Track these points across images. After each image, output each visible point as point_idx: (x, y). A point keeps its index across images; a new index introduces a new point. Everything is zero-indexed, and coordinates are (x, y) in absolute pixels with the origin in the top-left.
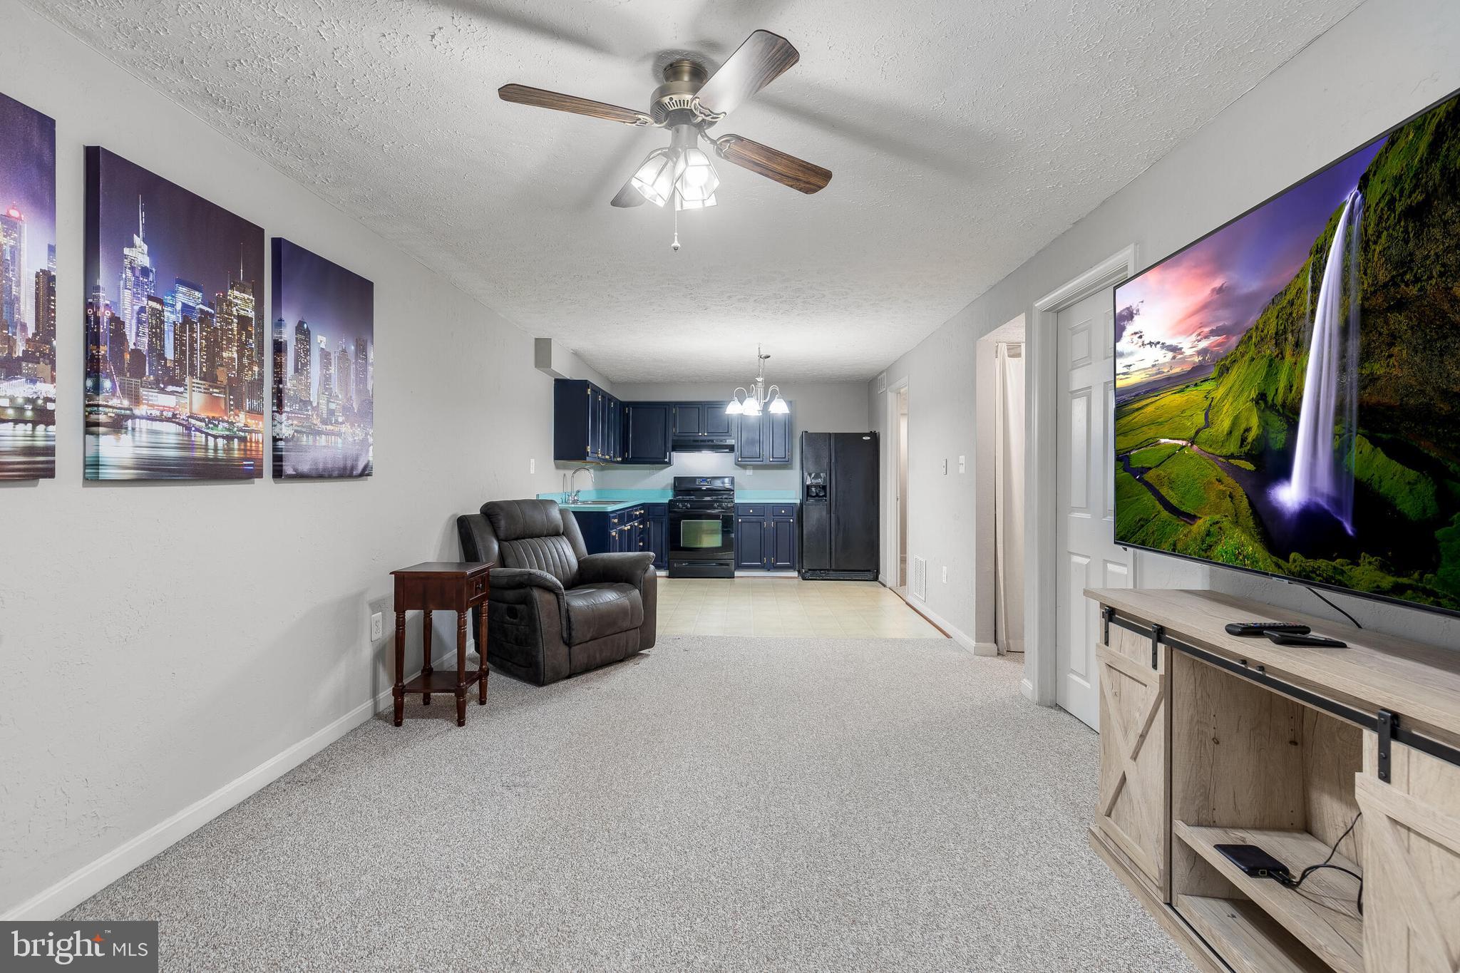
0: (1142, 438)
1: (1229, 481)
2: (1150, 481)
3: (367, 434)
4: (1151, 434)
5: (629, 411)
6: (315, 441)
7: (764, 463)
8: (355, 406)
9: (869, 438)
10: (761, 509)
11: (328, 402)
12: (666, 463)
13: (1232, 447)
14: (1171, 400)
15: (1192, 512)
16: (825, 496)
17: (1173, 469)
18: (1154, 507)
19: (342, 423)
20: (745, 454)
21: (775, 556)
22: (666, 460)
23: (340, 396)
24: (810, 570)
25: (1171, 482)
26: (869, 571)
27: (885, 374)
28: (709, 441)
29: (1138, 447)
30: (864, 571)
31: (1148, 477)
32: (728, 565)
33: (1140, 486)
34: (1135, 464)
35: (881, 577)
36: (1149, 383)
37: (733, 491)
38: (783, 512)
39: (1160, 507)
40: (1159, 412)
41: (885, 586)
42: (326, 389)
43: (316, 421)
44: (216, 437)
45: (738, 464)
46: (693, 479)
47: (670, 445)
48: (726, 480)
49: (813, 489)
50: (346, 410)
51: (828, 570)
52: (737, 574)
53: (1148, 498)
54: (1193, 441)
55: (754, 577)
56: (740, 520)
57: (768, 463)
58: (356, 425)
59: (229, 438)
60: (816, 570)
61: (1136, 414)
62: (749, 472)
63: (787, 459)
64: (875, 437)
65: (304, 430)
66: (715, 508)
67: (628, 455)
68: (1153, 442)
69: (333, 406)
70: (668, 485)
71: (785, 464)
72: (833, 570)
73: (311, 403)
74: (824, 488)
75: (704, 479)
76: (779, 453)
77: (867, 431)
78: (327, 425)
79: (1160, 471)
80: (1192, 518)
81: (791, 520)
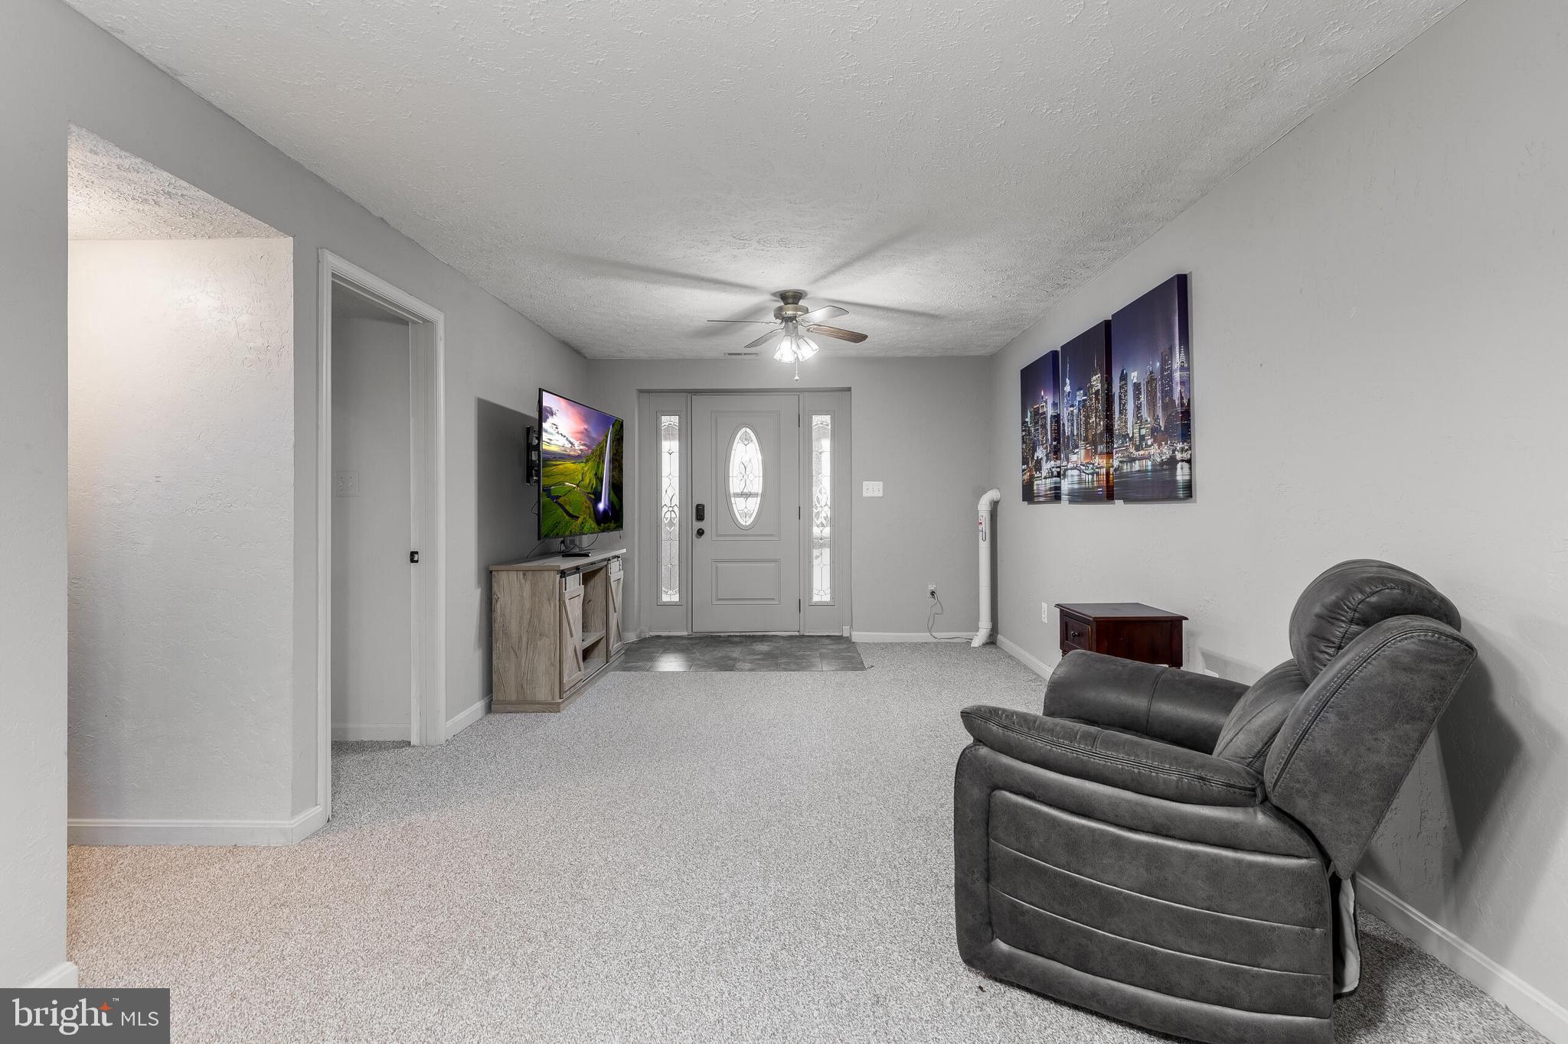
0: (557, 481)
1: (588, 502)
2: (562, 503)
3: (1174, 451)
4: (561, 479)
6: (1131, 467)
8: (1162, 424)
11: (1140, 429)
13: (589, 490)
14: (569, 465)
15: (577, 515)
17: (571, 497)
18: (563, 515)
19: (1150, 446)
23: (1149, 419)
25: (570, 503)
29: (555, 485)
31: (559, 500)
33: (556, 506)
34: (554, 494)
36: (560, 454)
39: (565, 514)
40: (565, 470)
42: (1138, 418)
43: (1132, 450)
44: (1088, 474)
50: (1154, 431)
53: (560, 511)
54: (578, 485)
58: (1163, 443)
59: (1092, 474)
61: (554, 467)
65: (1125, 460)
68: (561, 484)
69: (1143, 432)
73: (1128, 434)
78: (1139, 451)
79: (565, 498)
80: (578, 518)
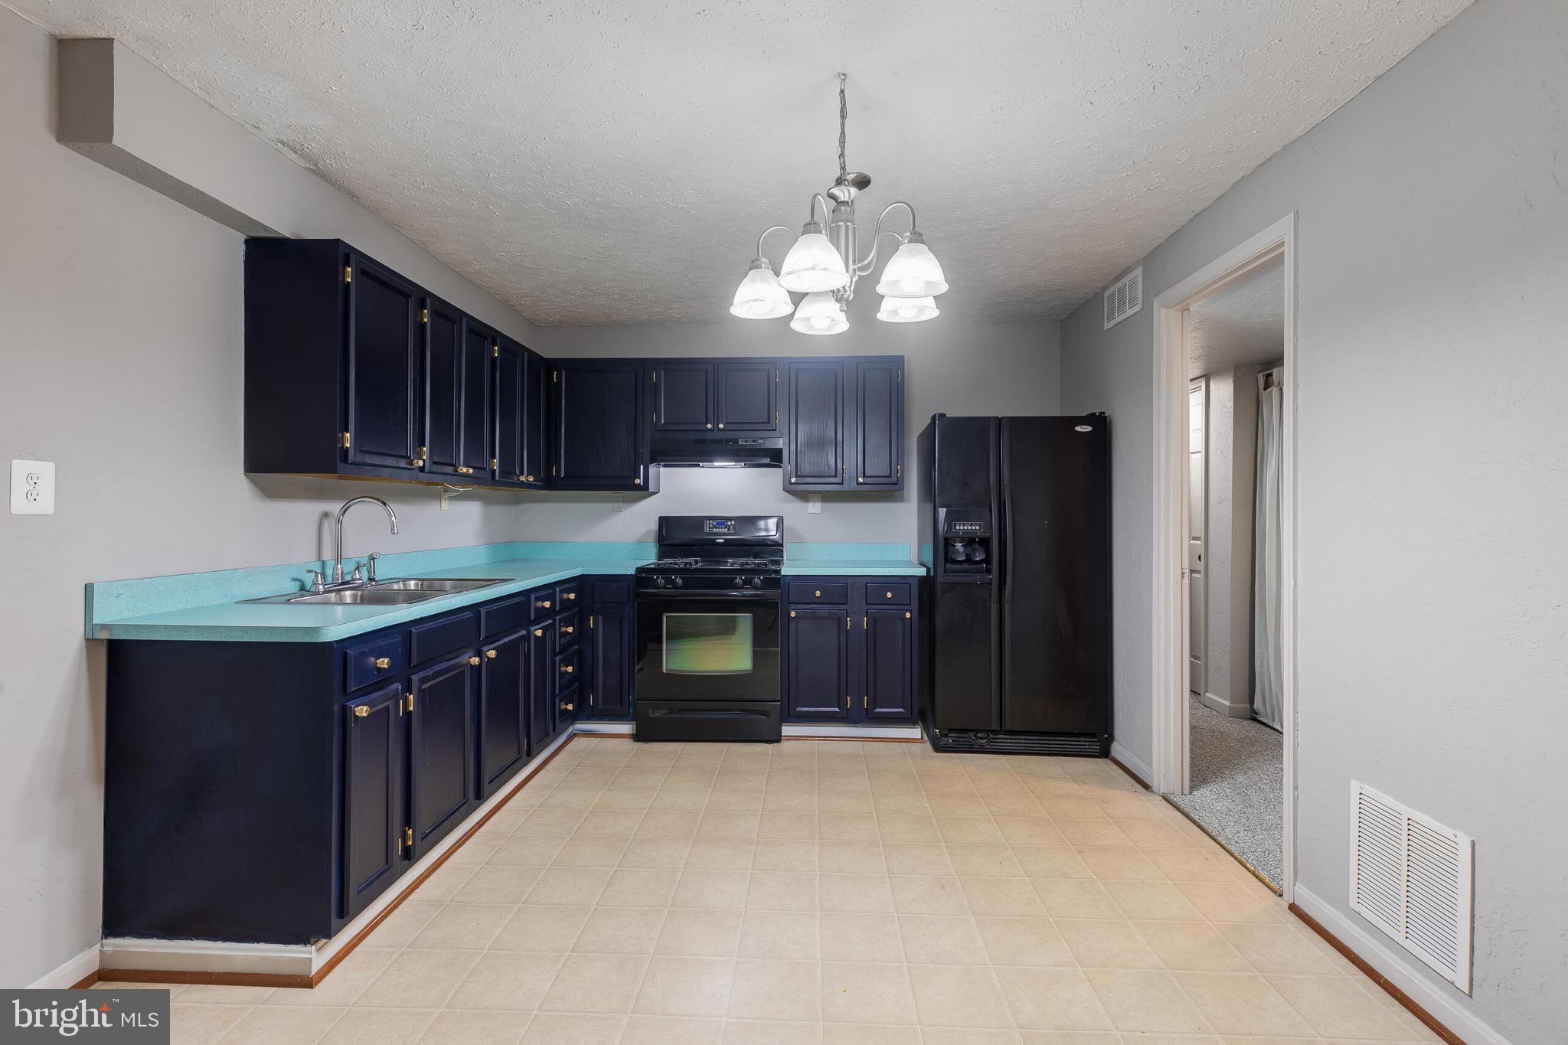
5: (559, 377)
7: (845, 487)
9: (1089, 429)
10: (837, 589)
12: (638, 488)
16: (987, 560)
20: (806, 467)
21: (871, 693)
22: (637, 481)
24: (951, 730)
26: (1092, 735)
27: (1138, 272)
28: (728, 441)
30: (1080, 735)
32: (765, 713)
35: (1117, 749)
37: (782, 545)
38: (889, 595)
41: (1147, 787)
45: (790, 489)
46: (698, 522)
47: (645, 450)
48: (772, 523)
49: (959, 546)
51: (995, 732)
52: (787, 730)
55: (825, 738)
56: (793, 614)
57: (853, 486)
60: (966, 731)
62: (814, 507)
63: (893, 479)
64: (1102, 424)
66: (736, 588)
67: (558, 471)
70: (648, 532)
71: (887, 489)
72: (1006, 732)
74: (985, 543)
75: (721, 521)
76: (877, 465)
77: (1084, 413)
81: (908, 615)
